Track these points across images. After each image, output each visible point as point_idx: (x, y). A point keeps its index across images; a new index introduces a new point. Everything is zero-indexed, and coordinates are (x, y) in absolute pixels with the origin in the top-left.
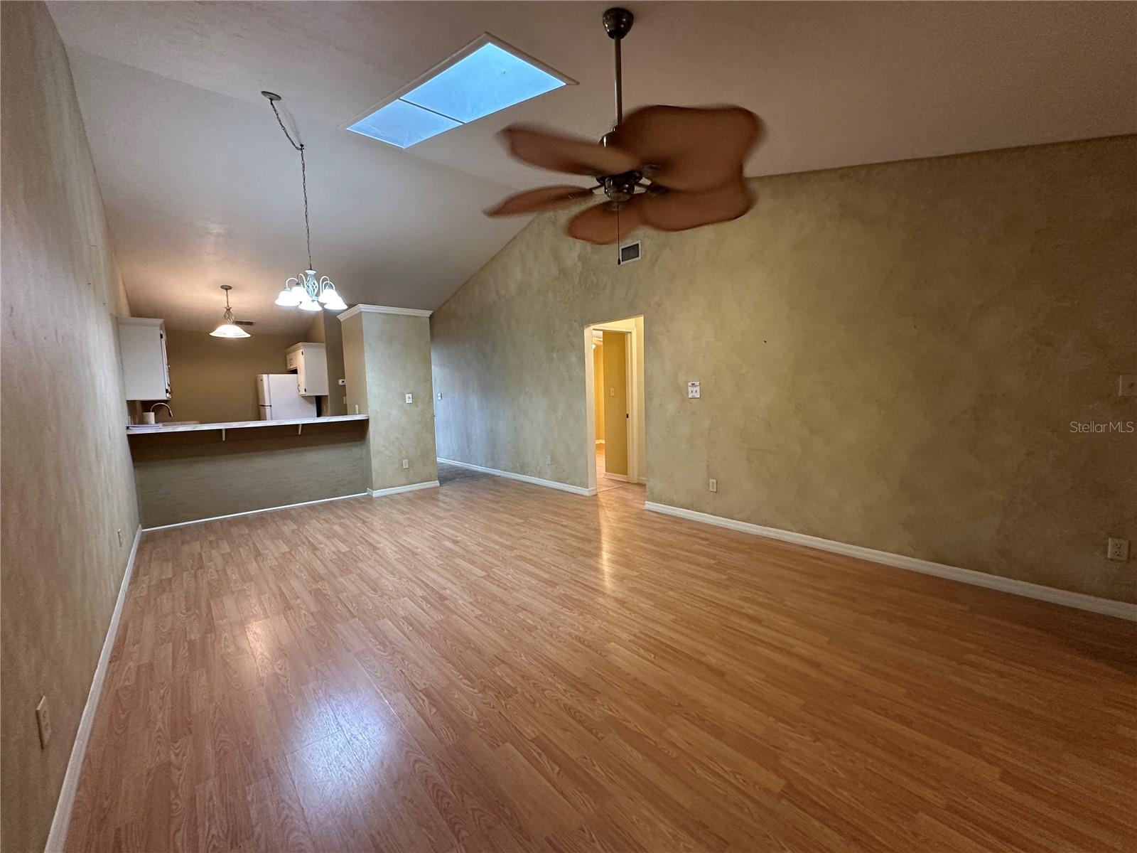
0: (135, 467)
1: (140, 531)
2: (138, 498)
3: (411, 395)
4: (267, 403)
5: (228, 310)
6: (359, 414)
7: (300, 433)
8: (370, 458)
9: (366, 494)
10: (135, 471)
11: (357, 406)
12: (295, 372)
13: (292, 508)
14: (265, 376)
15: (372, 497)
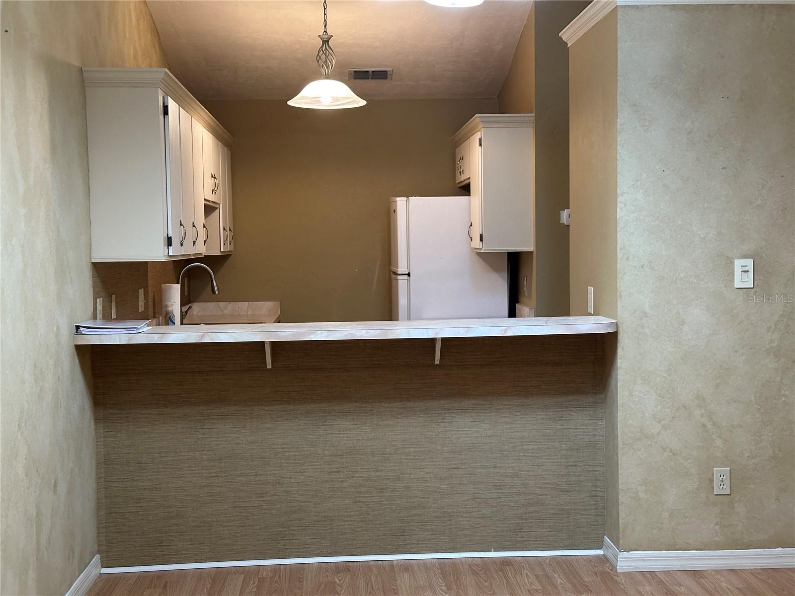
0: (97, 420)
1: (95, 569)
2: (98, 491)
3: (749, 263)
4: (402, 269)
5: (326, 42)
6: (596, 313)
7: (437, 362)
8: (615, 446)
9: (600, 552)
10: (96, 429)
11: (591, 289)
12: (465, 189)
13: (406, 567)
14: (401, 202)
15: (614, 568)
